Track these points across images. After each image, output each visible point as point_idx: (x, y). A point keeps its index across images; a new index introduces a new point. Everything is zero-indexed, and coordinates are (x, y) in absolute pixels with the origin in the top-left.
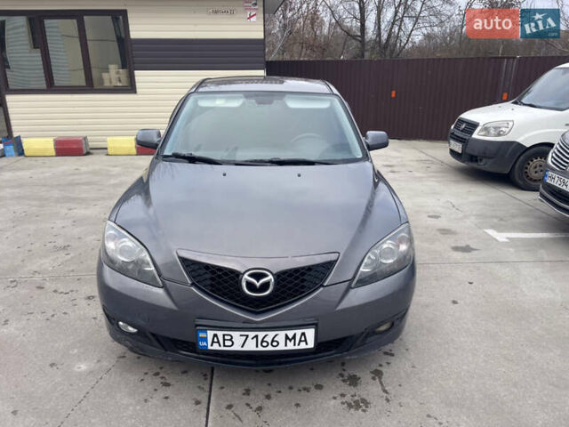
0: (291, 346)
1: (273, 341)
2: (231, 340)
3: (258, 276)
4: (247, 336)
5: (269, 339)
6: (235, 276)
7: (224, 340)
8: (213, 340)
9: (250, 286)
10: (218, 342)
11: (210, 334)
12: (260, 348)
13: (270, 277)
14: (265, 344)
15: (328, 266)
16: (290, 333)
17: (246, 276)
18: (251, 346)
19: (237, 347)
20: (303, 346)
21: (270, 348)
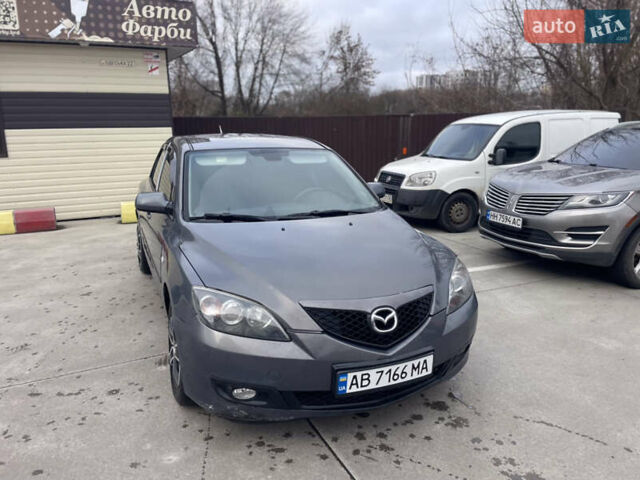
0: (416, 376)
1: (403, 373)
2: (368, 379)
3: (384, 314)
4: (382, 372)
5: (399, 372)
6: (362, 316)
7: (362, 380)
8: (352, 383)
9: (379, 324)
10: (357, 384)
11: (350, 376)
12: (393, 382)
13: (394, 313)
14: (396, 377)
15: (429, 297)
16: (416, 362)
17: (374, 316)
18: (385, 382)
19: (372, 386)
20: (425, 373)
21: (400, 381)
